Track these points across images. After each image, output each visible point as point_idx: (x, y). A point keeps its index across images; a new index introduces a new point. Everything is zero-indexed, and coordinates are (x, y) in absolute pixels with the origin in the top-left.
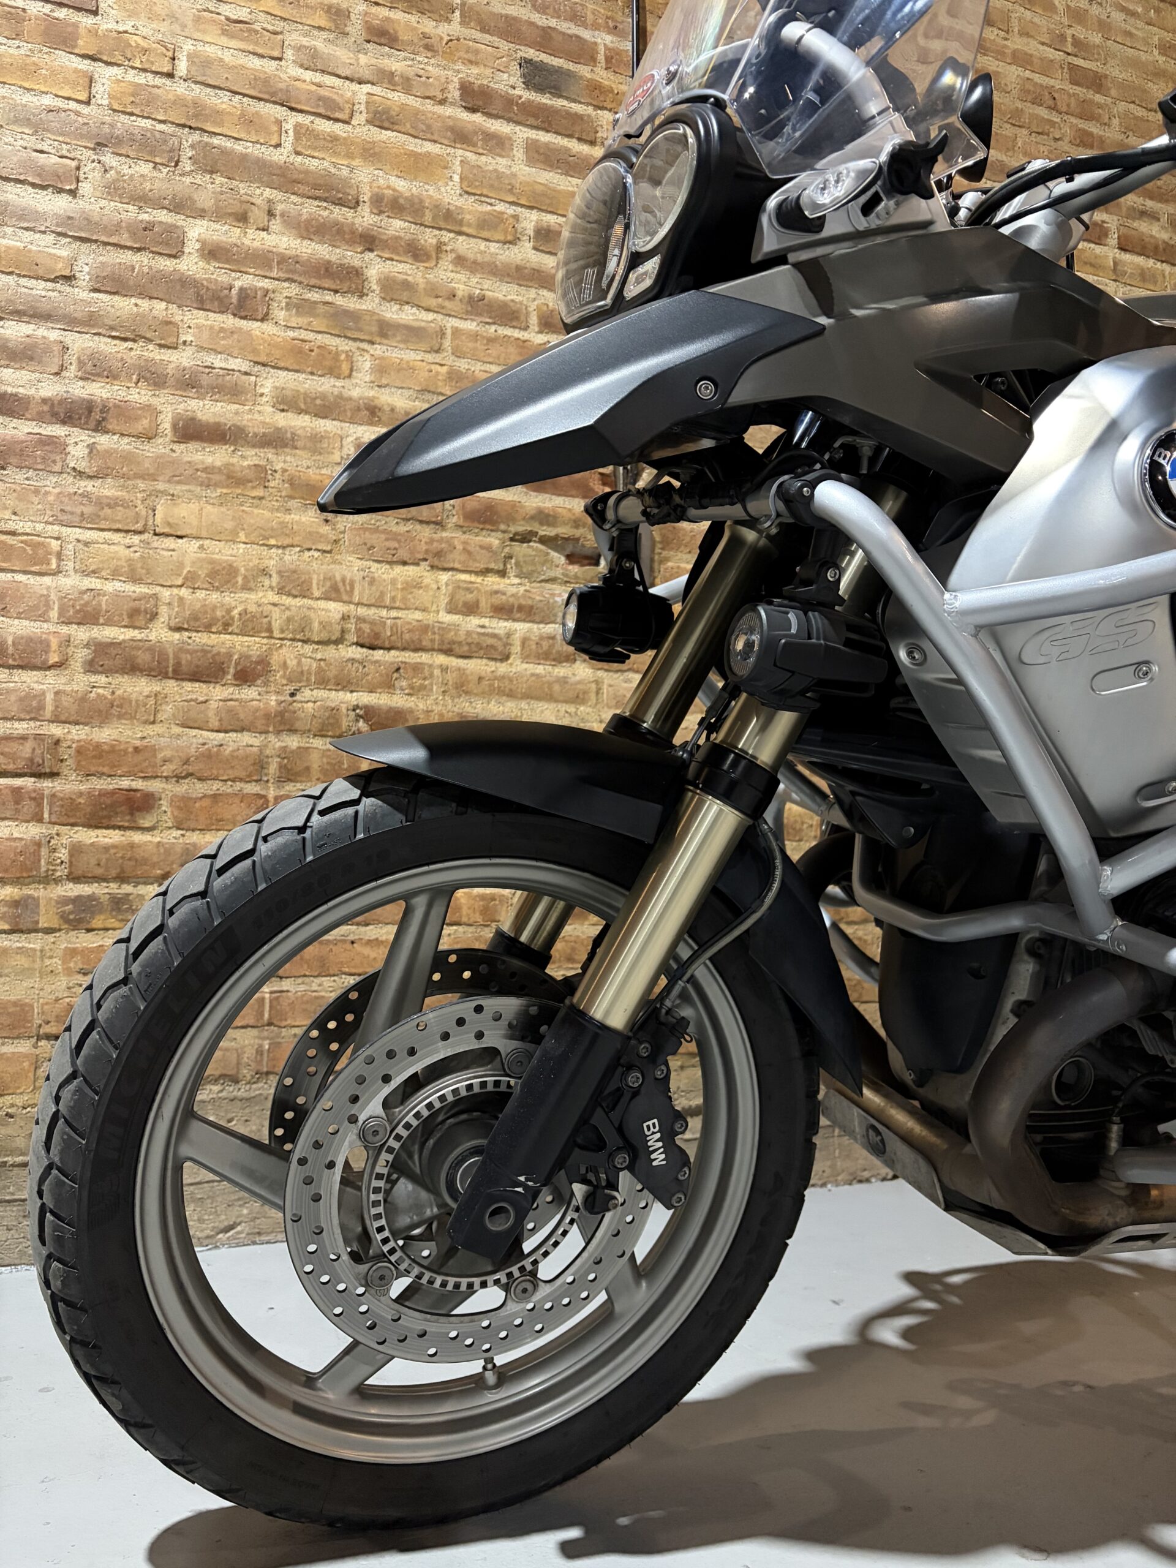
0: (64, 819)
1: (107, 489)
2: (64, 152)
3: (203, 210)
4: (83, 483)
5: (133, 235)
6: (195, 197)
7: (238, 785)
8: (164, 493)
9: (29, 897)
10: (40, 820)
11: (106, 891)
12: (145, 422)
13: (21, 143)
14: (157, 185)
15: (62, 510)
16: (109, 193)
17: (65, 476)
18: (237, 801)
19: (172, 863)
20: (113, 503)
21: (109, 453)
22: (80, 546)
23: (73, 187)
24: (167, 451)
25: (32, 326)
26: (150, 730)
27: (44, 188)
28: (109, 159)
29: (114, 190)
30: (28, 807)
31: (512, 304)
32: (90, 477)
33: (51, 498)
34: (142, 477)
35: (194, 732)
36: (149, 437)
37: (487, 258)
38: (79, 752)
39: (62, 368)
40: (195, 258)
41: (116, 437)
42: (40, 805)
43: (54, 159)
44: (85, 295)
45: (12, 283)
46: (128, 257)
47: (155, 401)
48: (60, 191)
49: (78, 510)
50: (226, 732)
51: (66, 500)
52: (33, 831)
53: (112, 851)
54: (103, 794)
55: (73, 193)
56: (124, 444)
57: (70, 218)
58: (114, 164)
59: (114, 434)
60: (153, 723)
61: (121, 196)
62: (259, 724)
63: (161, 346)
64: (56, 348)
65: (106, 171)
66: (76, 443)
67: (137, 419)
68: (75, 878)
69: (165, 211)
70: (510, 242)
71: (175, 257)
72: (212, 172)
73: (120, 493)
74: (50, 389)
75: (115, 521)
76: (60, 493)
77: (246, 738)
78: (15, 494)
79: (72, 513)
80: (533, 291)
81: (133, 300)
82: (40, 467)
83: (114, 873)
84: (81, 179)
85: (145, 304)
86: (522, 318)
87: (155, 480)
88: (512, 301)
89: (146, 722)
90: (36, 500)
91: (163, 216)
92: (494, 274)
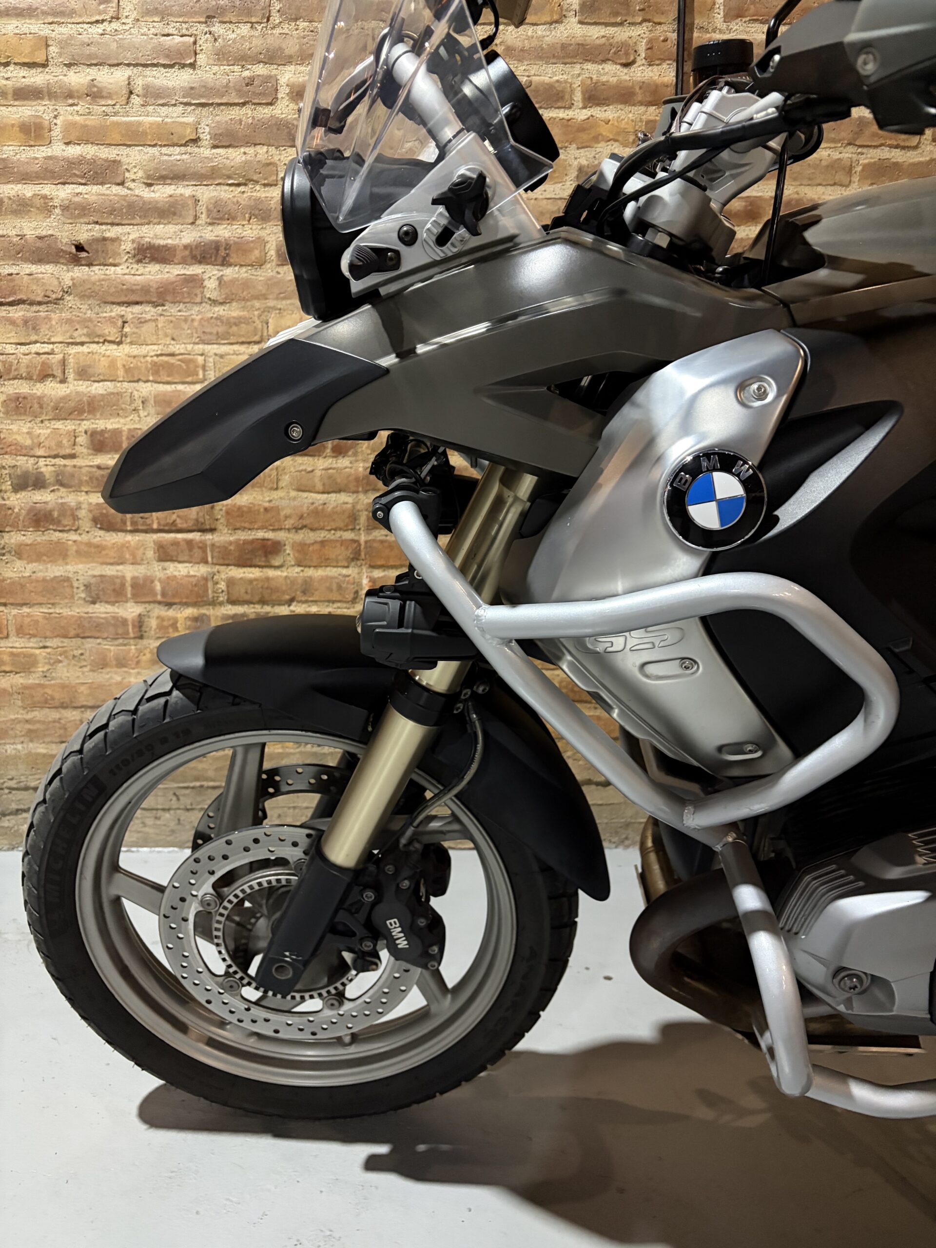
0: (221, 561)
1: (233, 311)
2: (184, 31)
3: (291, 57)
4: (216, 309)
5: (239, 91)
6: (284, 46)
7: (339, 533)
8: (274, 308)
9: (204, 615)
10: (206, 562)
11: (253, 610)
12: (257, 253)
13: (153, 30)
14: (255, 42)
15: (204, 332)
16: (219, 59)
17: (204, 304)
18: (338, 545)
19: (296, 590)
20: (238, 322)
21: (233, 281)
22: (217, 358)
23: (192, 61)
24: (274, 274)
25: (173, 187)
26: (275, 495)
27: (171, 66)
28: (218, 28)
29: (222, 56)
30: (197, 553)
31: (557, 85)
32: (222, 304)
33: (196, 324)
34: (257, 298)
35: (305, 495)
36: (261, 263)
37: (535, 43)
38: (227, 513)
39: (196, 218)
40: (286, 102)
41: (237, 268)
42: (205, 552)
43: (178, 39)
44: (207, 152)
45: (157, 153)
46: (235, 113)
47: (263, 233)
48: (183, 66)
49: (215, 332)
50: (329, 493)
51: (206, 323)
52: (202, 570)
53: (255, 583)
54: (246, 542)
55: (193, 66)
56: (243, 273)
57: (192, 88)
58: (222, 31)
59: (236, 266)
60: (277, 489)
61: (228, 61)
62: (352, 487)
63: (265, 185)
64: (190, 202)
65: (216, 40)
66: (210, 278)
67: (251, 250)
68: (233, 602)
69: (262, 65)
70: (556, 22)
71: (271, 104)
72: (296, 20)
73: (242, 313)
74: (189, 237)
75: (240, 336)
76: (202, 319)
77: (343, 498)
78: (172, 325)
79: (211, 333)
80: (578, 66)
81: (242, 150)
82: (187, 300)
83: (257, 598)
84: (198, 51)
85: (251, 150)
86: (567, 97)
87: (266, 299)
88: (558, 81)
89: (272, 489)
90: (186, 327)
91: (260, 70)
92: (540, 58)
